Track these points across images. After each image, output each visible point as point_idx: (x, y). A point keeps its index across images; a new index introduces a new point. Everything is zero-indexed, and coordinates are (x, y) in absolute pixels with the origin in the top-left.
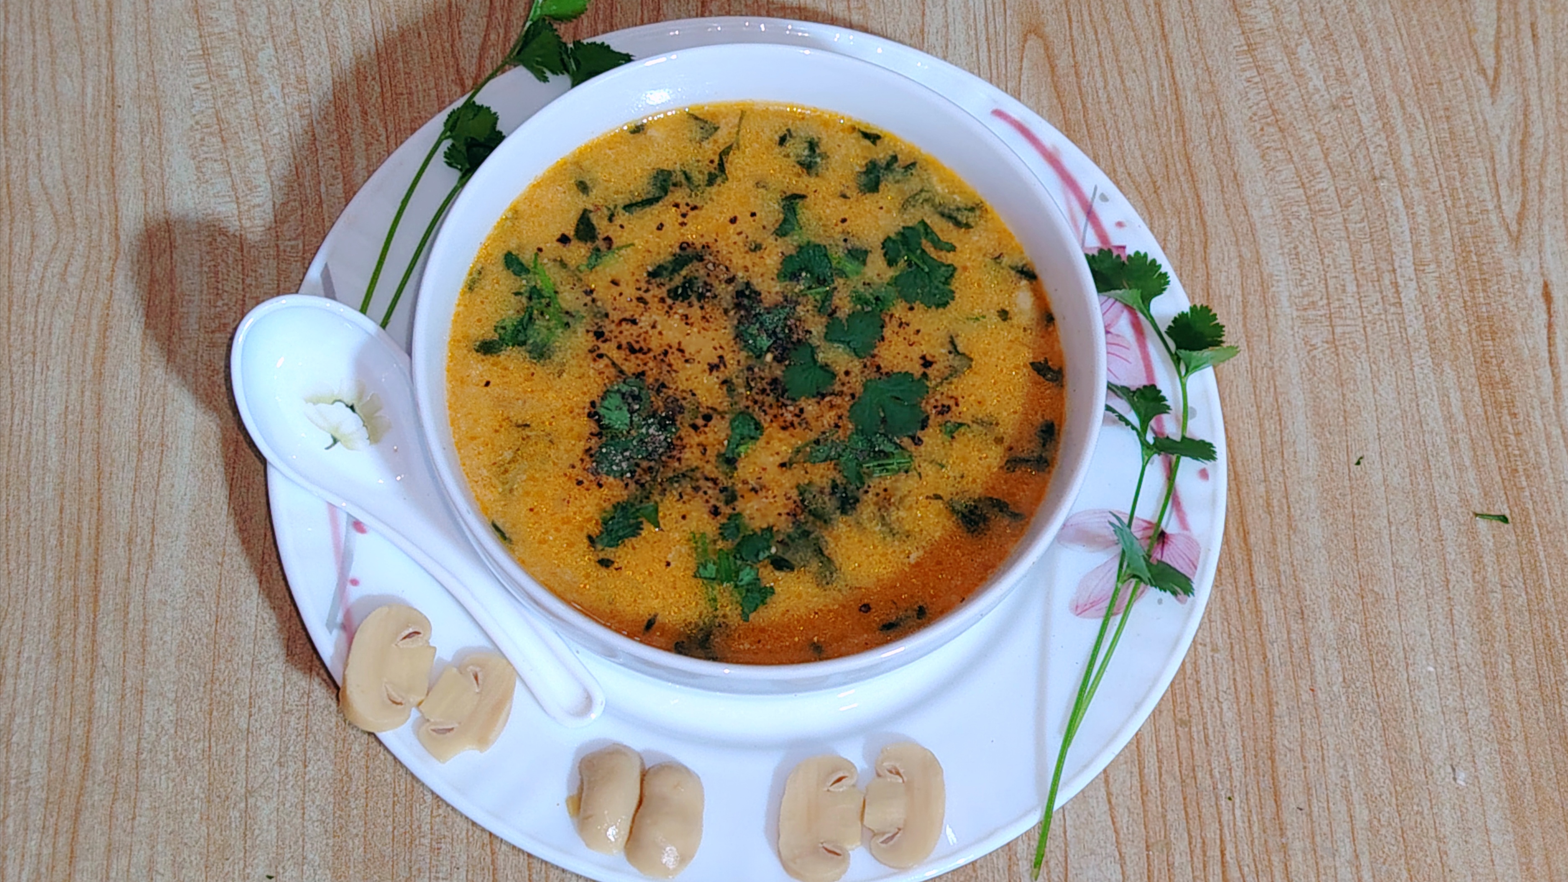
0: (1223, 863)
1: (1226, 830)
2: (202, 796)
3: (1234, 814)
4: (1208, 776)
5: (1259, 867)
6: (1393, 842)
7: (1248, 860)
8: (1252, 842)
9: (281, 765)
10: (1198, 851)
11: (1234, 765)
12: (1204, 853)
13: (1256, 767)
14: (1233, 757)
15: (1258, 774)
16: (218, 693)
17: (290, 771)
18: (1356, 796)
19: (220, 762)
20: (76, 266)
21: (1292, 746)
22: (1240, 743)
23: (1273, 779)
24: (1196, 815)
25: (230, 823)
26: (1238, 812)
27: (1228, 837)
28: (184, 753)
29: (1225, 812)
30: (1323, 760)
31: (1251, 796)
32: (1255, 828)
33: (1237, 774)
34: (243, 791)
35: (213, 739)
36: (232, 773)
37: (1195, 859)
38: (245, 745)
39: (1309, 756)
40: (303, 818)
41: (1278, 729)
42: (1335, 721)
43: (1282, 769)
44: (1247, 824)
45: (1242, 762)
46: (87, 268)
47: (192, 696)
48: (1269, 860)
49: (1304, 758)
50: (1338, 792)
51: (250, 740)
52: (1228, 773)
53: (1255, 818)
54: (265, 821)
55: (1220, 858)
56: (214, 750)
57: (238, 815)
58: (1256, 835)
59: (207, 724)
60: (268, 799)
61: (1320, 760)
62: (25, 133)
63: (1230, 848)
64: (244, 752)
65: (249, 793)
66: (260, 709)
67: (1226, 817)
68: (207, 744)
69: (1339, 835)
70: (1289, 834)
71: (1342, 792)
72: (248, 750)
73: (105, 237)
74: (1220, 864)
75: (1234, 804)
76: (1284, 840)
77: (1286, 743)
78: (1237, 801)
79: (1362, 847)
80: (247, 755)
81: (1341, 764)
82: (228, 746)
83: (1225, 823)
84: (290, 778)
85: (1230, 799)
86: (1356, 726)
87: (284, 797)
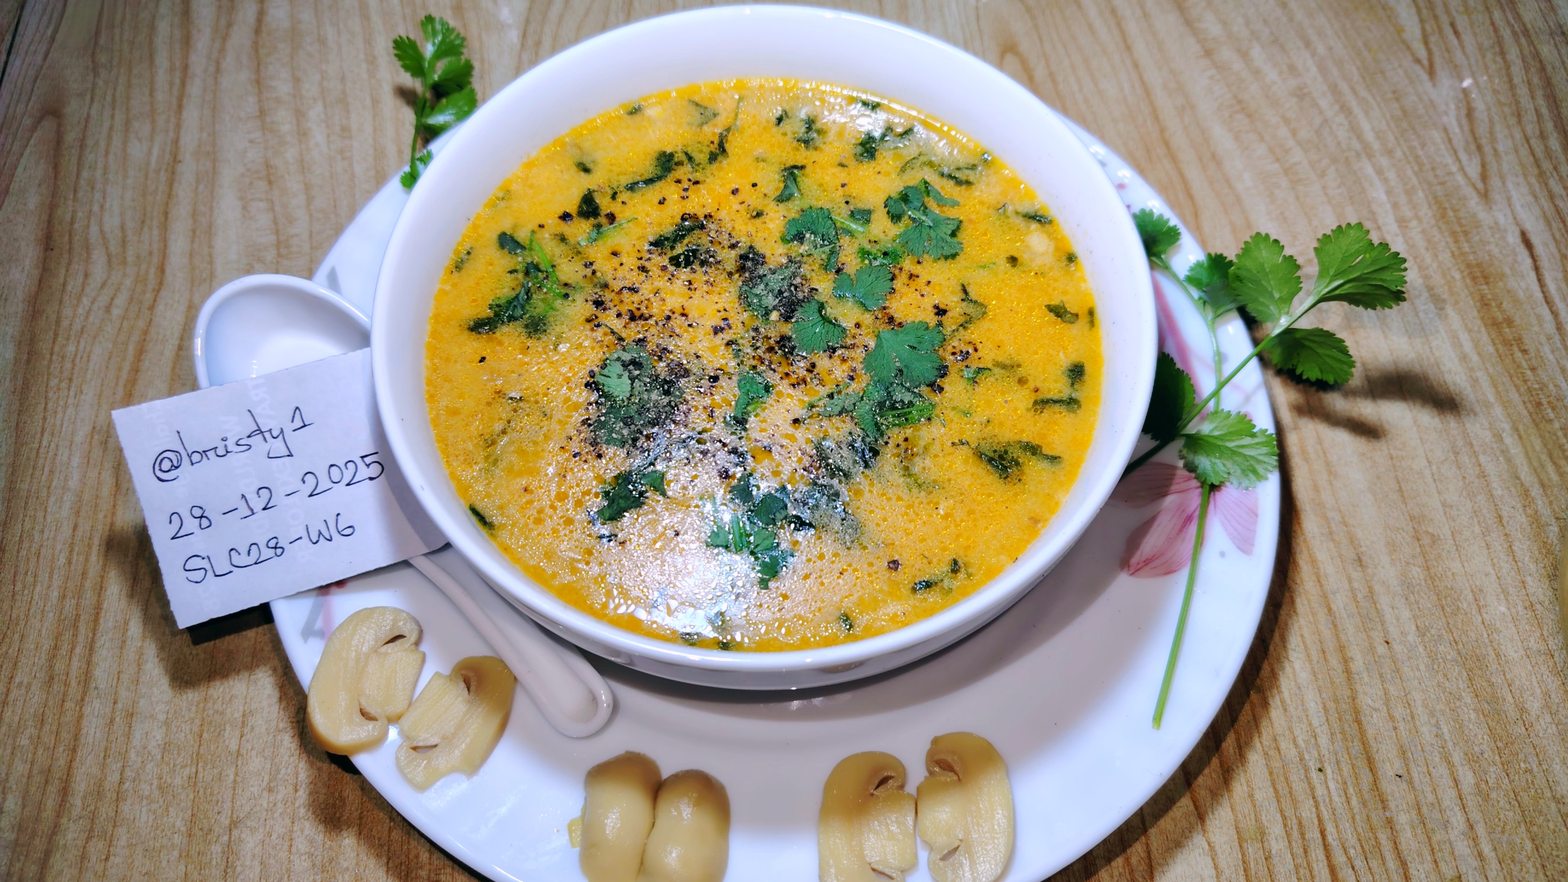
0: (1326, 846)
1: (1322, 808)
2: (183, 829)
3: (1328, 787)
4: (1292, 746)
5: (1366, 847)
6: (1508, 807)
7: (1352, 840)
8: (1353, 818)
9: (270, 790)
10: (1295, 834)
11: (1318, 731)
12: (1302, 834)
13: (1343, 732)
14: (1315, 722)
15: (1346, 740)
16: (211, 712)
17: (280, 797)
18: (1457, 757)
19: (205, 789)
20: (121, 300)
21: (1377, 706)
22: (1321, 706)
23: (1363, 744)
24: (1287, 790)
25: (211, 859)
26: (1332, 785)
27: (1326, 815)
28: (169, 780)
29: (1318, 786)
30: (1413, 718)
31: (1343, 765)
32: (1354, 802)
33: (1324, 740)
34: (227, 822)
35: (200, 764)
36: (218, 802)
37: (1294, 844)
38: (233, 769)
39: (1397, 715)
40: (290, 851)
41: (1358, 687)
42: (1417, 674)
43: (1370, 732)
44: (1344, 798)
45: (1325, 727)
46: (131, 299)
47: (183, 717)
48: (1376, 838)
49: (1392, 718)
50: (1436, 753)
51: (239, 763)
52: (1313, 740)
53: (1351, 790)
54: (249, 856)
55: (1320, 840)
56: (200, 775)
57: (220, 850)
58: (1356, 810)
59: (196, 748)
60: (253, 830)
61: (1409, 718)
62: (93, 188)
63: (1330, 829)
64: (232, 777)
65: (234, 824)
66: (253, 728)
67: (1320, 791)
68: (194, 770)
69: (1446, 803)
70: (1392, 805)
71: (1439, 752)
72: (236, 774)
73: (152, 271)
74: (1322, 848)
75: (1325, 775)
76: (1388, 814)
77: (1370, 702)
78: (1329, 771)
79: (1476, 816)
80: (235, 781)
81: (1433, 721)
82: (215, 771)
83: (1320, 799)
84: (279, 805)
85: (1320, 770)
86: (1440, 677)
87: (272, 827)
